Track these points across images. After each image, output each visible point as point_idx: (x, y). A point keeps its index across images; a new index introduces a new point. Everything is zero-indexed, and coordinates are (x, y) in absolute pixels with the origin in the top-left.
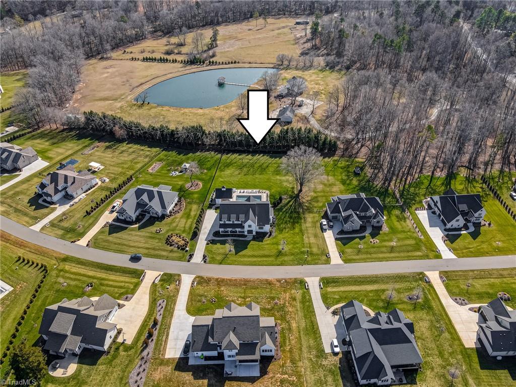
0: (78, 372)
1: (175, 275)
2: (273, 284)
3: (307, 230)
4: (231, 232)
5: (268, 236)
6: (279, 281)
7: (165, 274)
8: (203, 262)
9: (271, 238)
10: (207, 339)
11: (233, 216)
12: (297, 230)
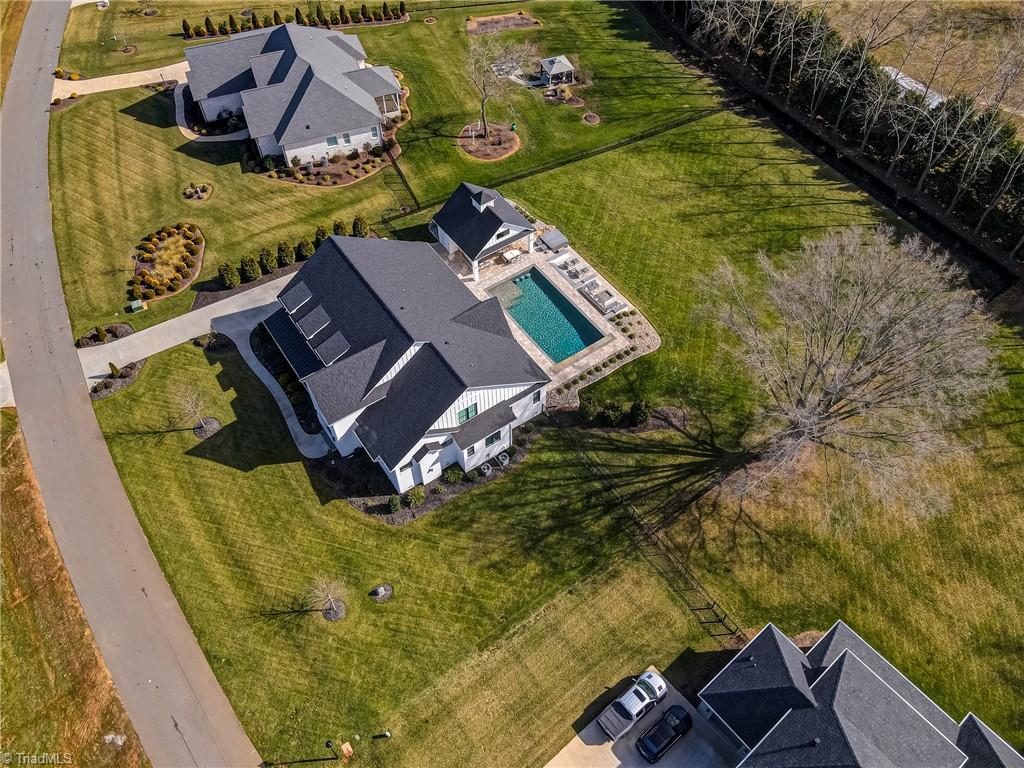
2: (79, 707)
3: (536, 641)
5: (371, 502)
6: (109, 721)
8: (91, 384)
9: (372, 520)
12: (503, 594)
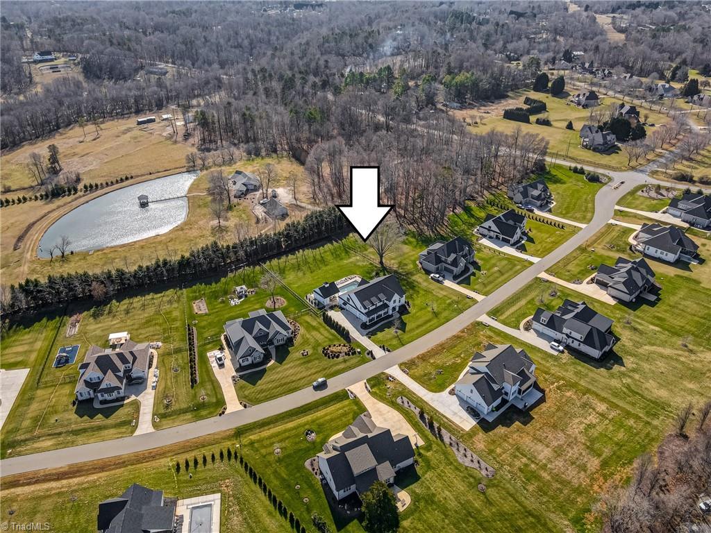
0: (413, 494)
1: (379, 375)
2: (462, 336)
3: (429, 288)
4: (377, 317)
7: (369, 380)
8: (387, 353)
9: (411, 307)
10: (491, 388)
11: (374, 299)
12: (422, 292)
